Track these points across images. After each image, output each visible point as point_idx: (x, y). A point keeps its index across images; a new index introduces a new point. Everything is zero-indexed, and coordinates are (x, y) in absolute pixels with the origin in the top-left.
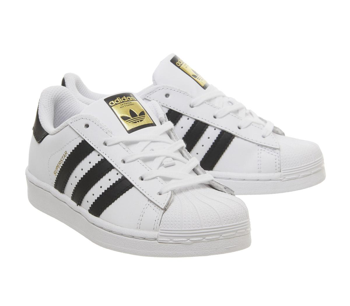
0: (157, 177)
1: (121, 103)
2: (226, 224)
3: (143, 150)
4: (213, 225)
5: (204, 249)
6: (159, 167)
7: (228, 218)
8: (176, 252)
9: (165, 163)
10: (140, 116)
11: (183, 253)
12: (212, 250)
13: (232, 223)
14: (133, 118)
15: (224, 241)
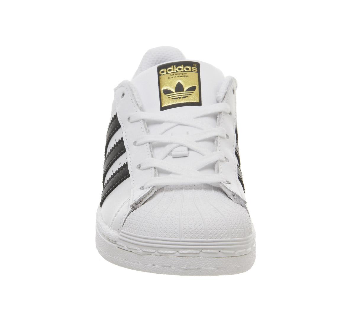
0: (151, 168)
1: (174, 72)
2: (186, 238)
3: (164, 133)
4: (169, 236)
5: (155, 264)
6: (166, 156)
7: (191, 230)
8: (129, 262)
9: (174, 153)
10: (186, 92)
11: (135, 265)
12: (165, 267)
13: (196, 238)
14: (176, 93)
15: (181, 259)
